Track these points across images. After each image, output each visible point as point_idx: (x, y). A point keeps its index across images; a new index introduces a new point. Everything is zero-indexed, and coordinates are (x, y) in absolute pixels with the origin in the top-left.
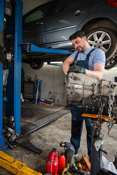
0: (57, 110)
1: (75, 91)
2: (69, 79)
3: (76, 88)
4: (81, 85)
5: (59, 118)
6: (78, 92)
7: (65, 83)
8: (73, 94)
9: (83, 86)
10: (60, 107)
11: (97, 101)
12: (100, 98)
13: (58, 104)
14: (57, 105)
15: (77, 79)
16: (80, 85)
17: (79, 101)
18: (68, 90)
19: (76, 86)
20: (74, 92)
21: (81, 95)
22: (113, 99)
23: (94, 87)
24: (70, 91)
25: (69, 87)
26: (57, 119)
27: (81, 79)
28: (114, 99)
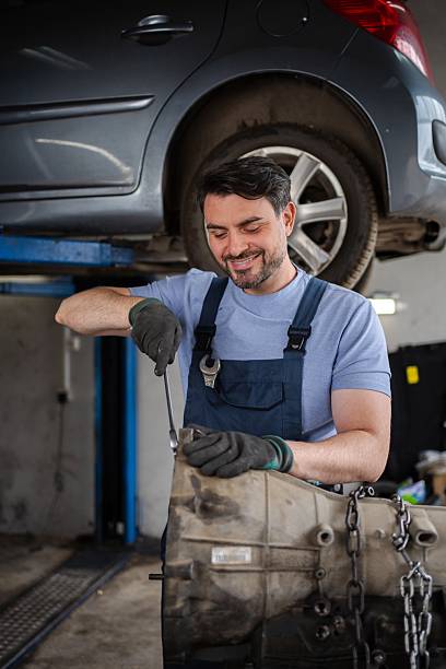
0: (23, 579)
1: (218, 588)
2: (179, 517)
3: (222, 571)
4: (249, 549)
5: (44, 639)
6: (233, 594)
7: (62, 398)
8: (206, 606)
9: (256, 550)
10: (39, 549)
11: (336, 633)
12: (358, 617)
13: (24, 531)
14: (19, 535)
15: (220, 507)
16: (242, 549)
17: (236, 637)
18: (176, 587)
19: (218, 556)
20: (210, 592)
21: (248, 606)
22: (425, 618)
23: (317, 552)
24: (189, 593)
25: (180, 567)
26: (35, 648)
27: (243, 512)
28: (430, 617)
